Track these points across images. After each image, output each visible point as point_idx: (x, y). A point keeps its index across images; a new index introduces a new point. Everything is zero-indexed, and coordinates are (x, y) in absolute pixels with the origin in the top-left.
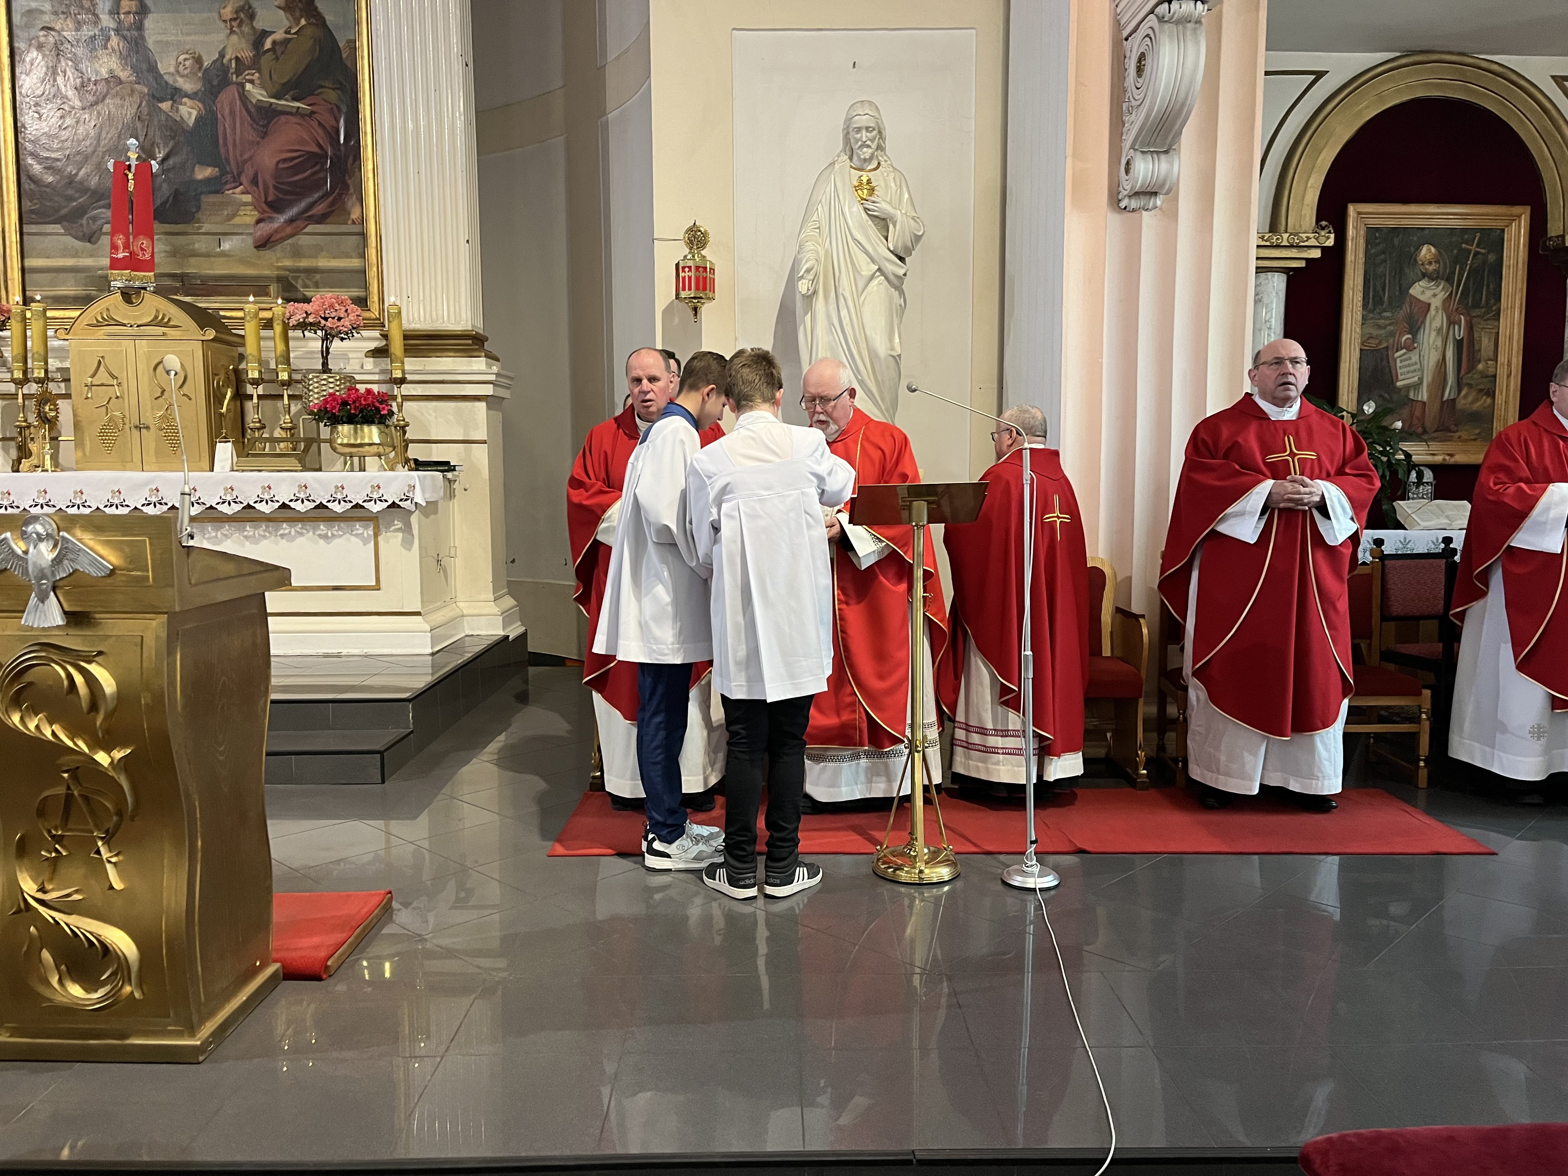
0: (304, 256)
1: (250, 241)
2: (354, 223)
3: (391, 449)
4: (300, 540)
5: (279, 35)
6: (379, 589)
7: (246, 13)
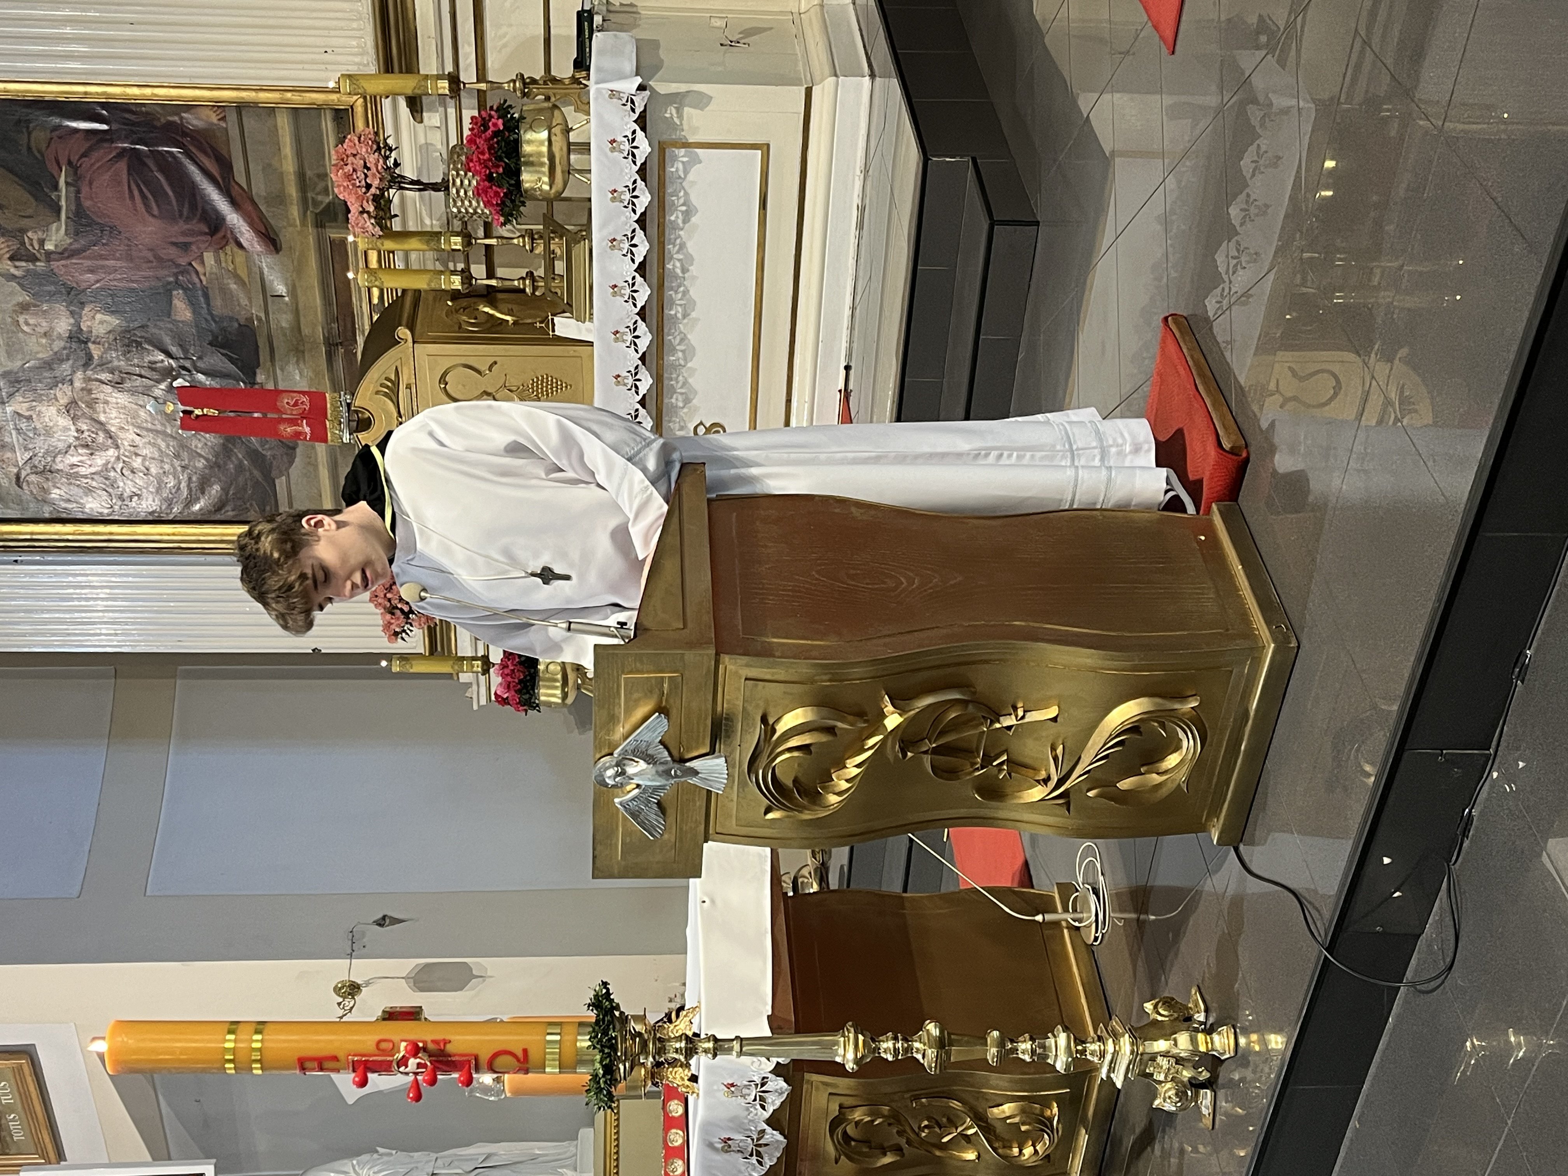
0: (282, 190)
1: (269, 259)
3: (556, 112)
4: (691, 247)
6: (768, 145)
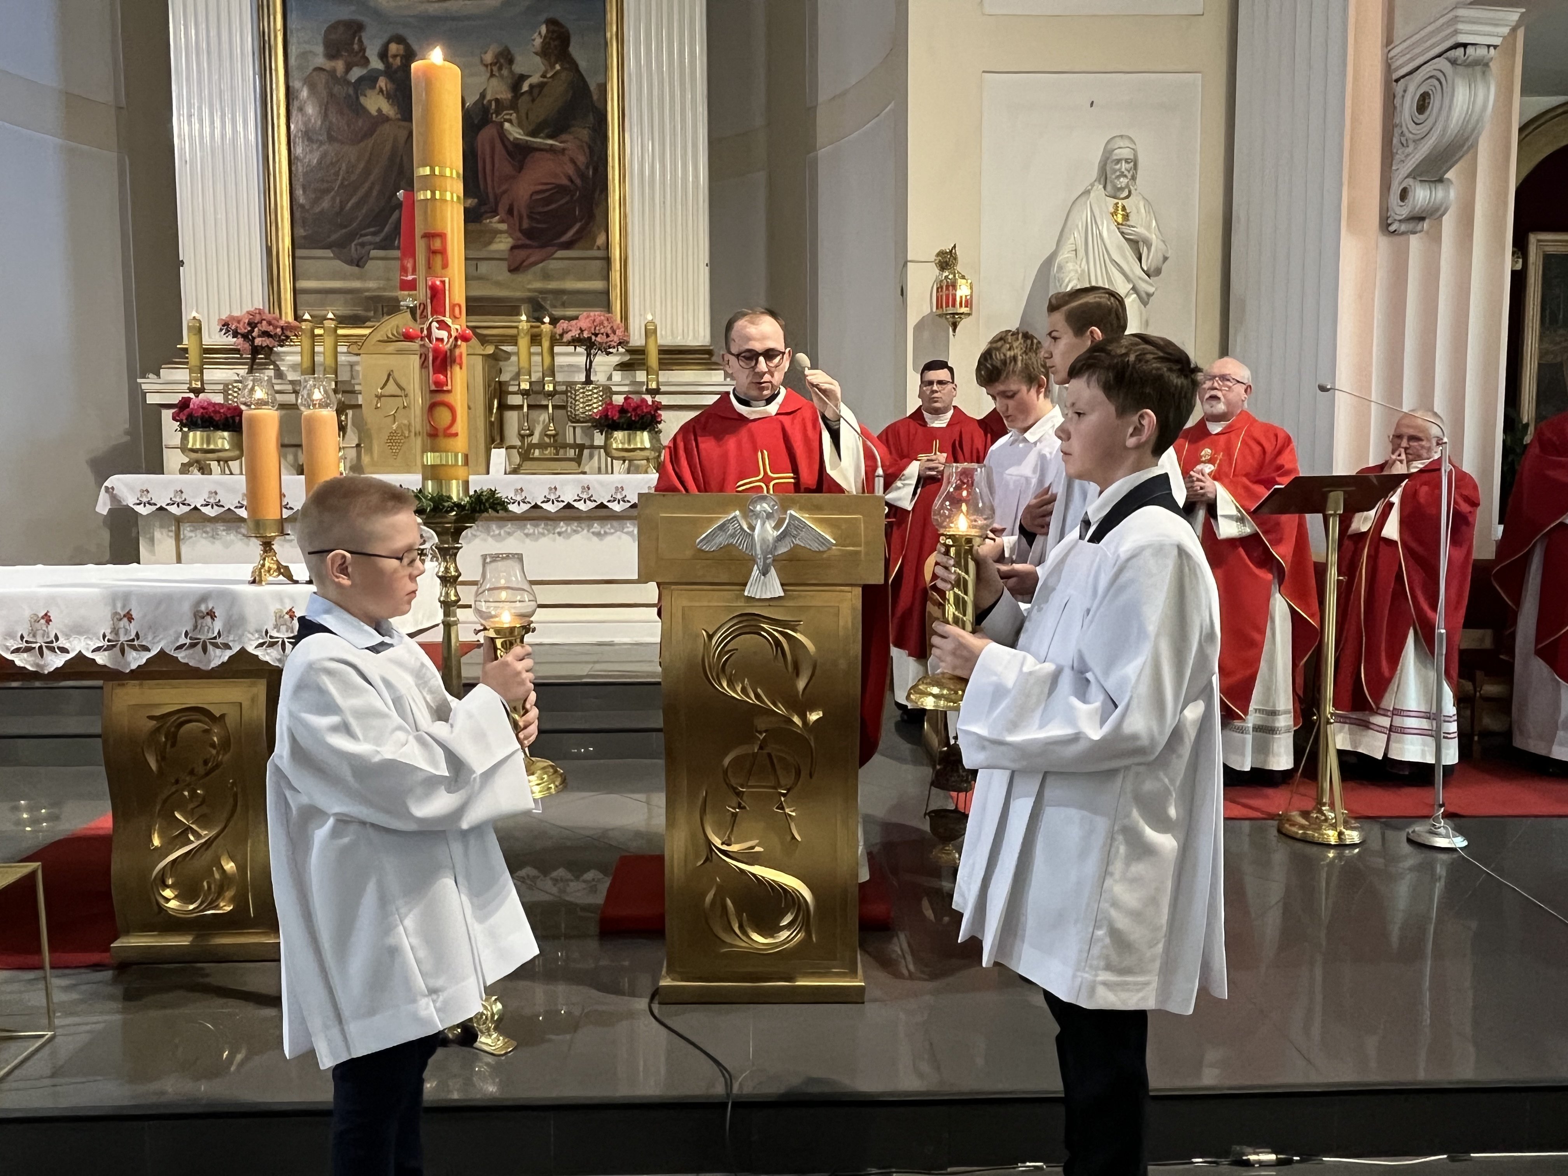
0: (553, 279)
1: (504, 265)
2: (599, 248)
5: (535, 79)
7: (506, 58)
